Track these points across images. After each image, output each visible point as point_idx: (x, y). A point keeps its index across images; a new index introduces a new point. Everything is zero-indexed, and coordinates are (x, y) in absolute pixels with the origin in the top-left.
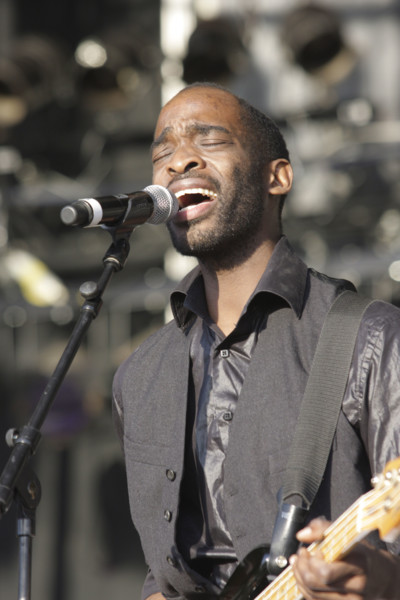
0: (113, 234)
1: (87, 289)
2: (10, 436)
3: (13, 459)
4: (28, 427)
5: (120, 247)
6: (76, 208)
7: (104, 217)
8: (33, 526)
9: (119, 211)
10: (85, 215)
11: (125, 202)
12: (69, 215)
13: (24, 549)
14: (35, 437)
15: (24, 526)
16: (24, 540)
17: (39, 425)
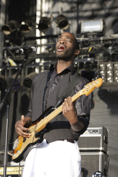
0: (25, 55)
1: (20, 65)
2: (6, 90)
3: (6, 94)
4: (9, 89)
5: (26, 58)
6: (19, 50)
7: (24, 52)
8: (9, 106)
9: (27, 51)
10: (20, 52)
11: (28, 49)
12: (18, 51)
13: (8, 110)
14: (10, 91)
15: (8, 106)
16: (8, 109)
17: (11, 88)
